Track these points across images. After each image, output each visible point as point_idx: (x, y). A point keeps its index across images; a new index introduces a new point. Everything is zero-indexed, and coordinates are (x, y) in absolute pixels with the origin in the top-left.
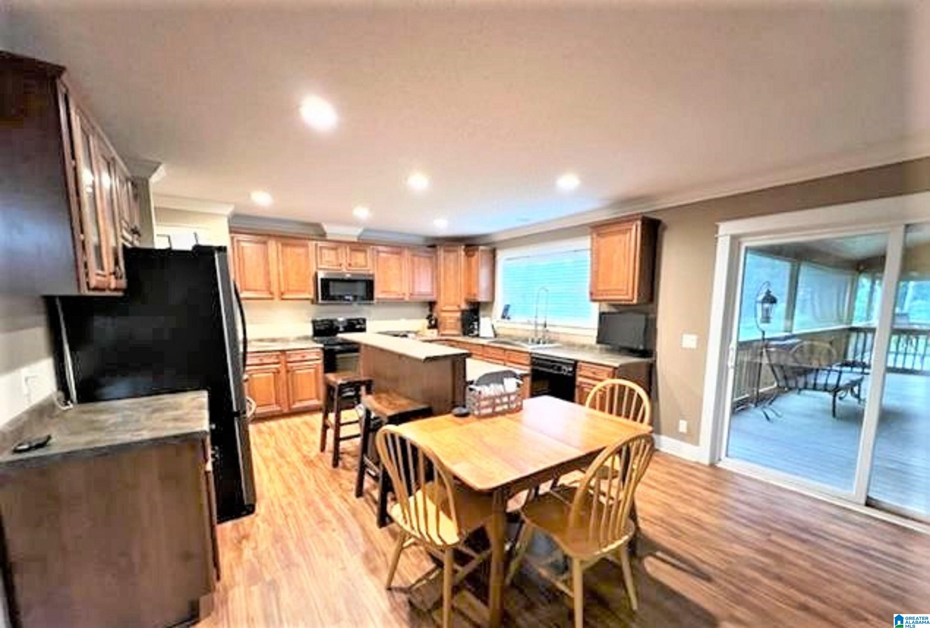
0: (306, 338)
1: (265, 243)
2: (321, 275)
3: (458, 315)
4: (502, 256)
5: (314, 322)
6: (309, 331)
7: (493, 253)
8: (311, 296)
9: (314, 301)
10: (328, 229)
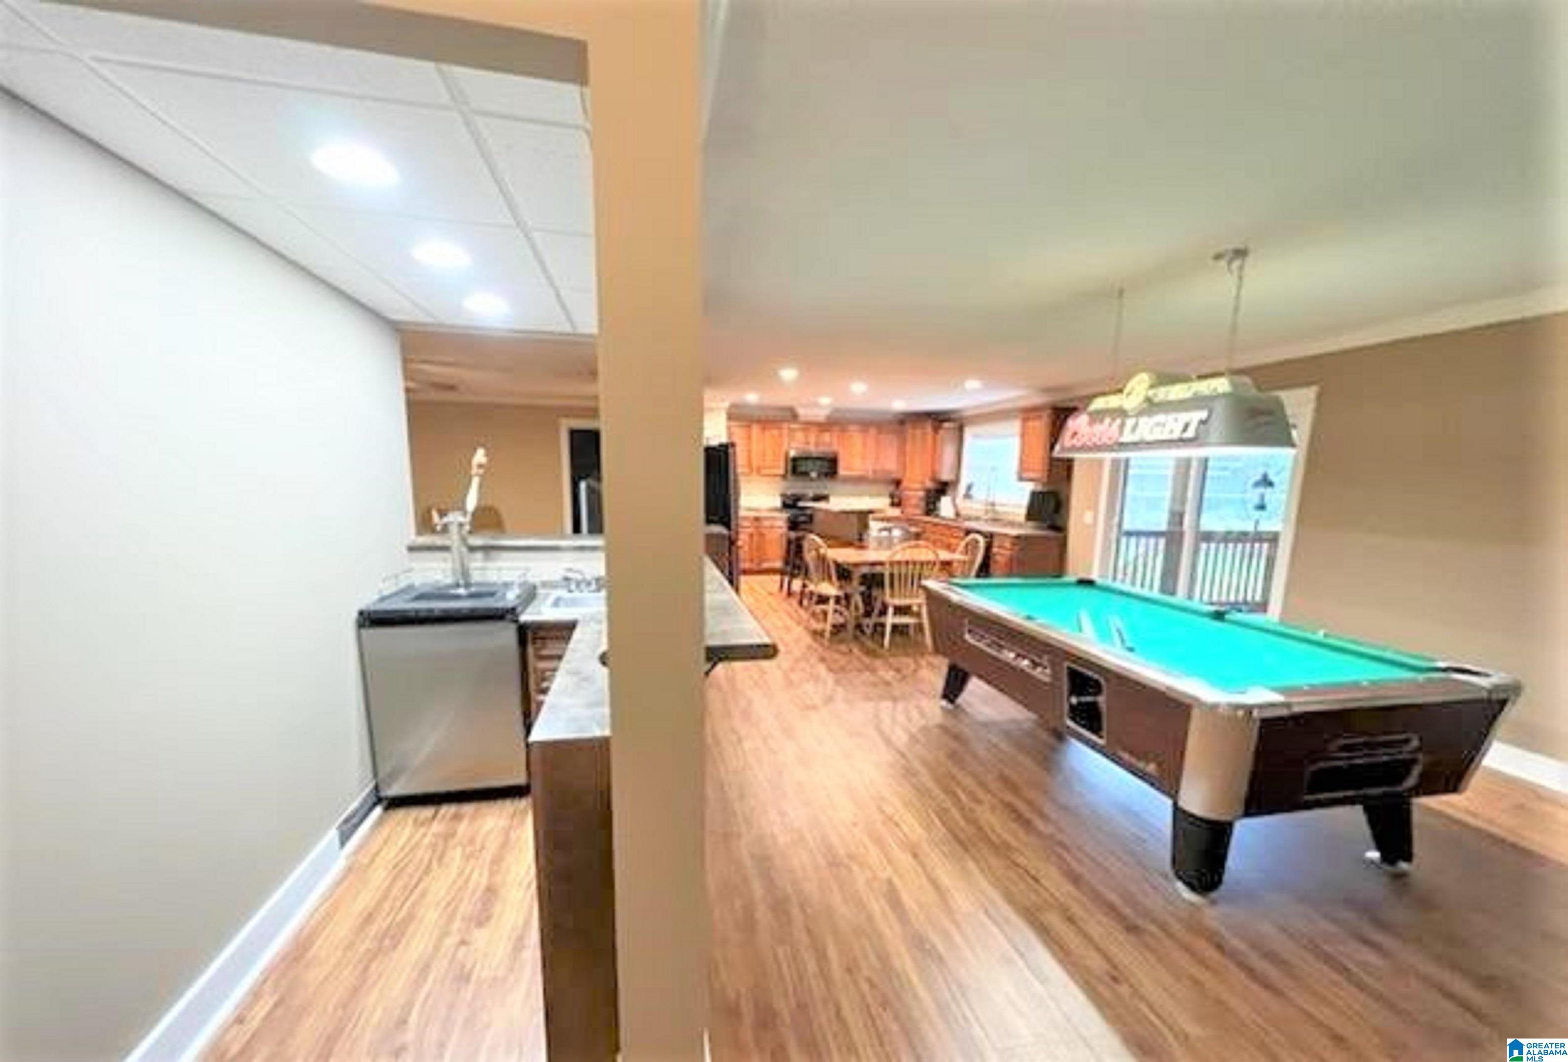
0: (776, 510)
1: (749, 427)
2: (792, 453)
3: (921, 494)
4: (968, 433)
5: (783, 496)
6: (778, 503)
7: (961, 429)
8: (781, 471)
9: (784, 477)
10: (801, 412)
